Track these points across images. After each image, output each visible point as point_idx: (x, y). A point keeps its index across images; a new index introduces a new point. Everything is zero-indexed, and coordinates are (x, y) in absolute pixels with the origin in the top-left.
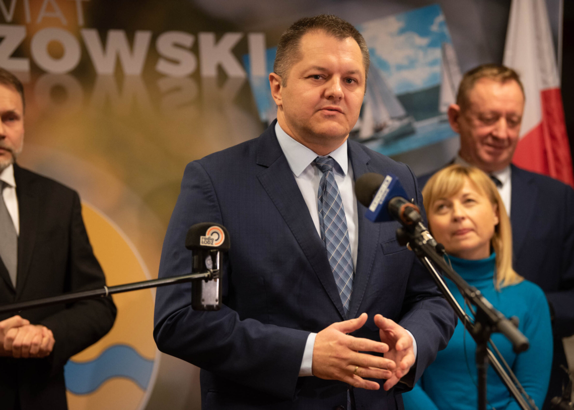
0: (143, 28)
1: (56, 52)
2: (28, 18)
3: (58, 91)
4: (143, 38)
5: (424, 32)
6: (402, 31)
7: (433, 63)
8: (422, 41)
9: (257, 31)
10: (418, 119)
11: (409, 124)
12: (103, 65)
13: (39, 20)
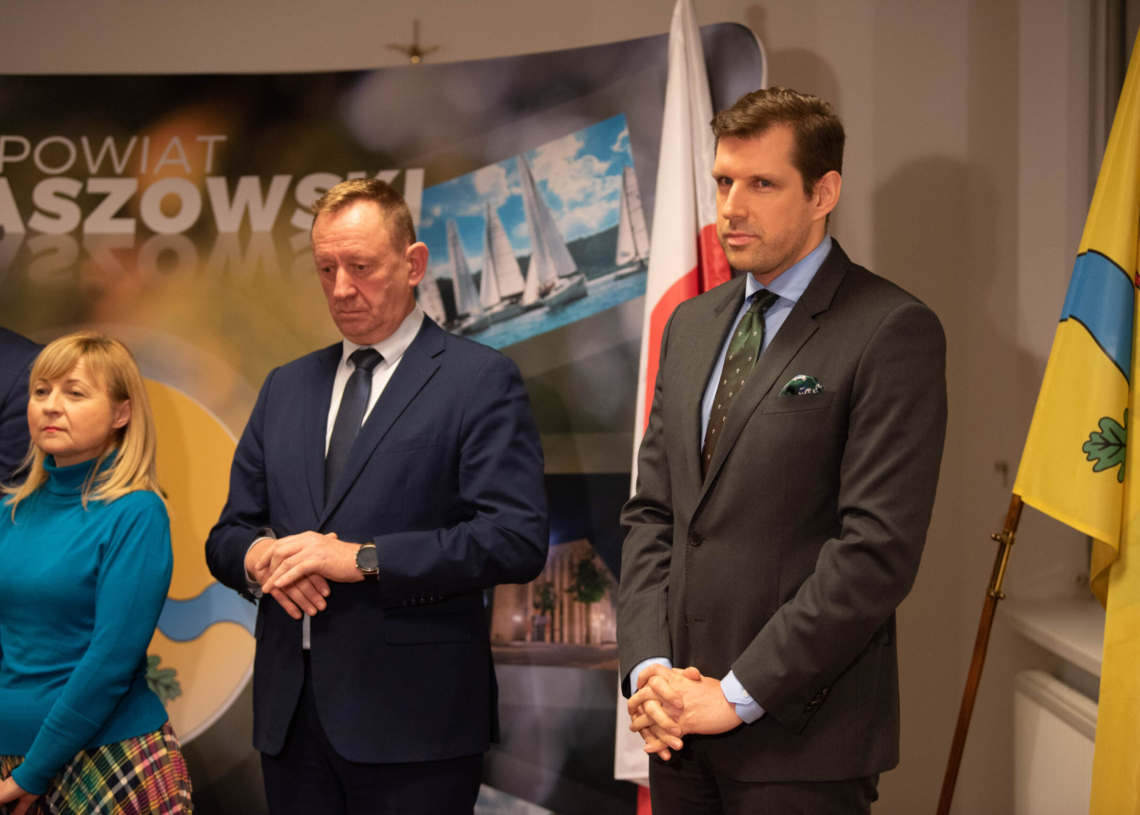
0: (283, 171)
1: (171, 208)
2: (143, 169)
3: (168, 257)
4: (280, 183)
5: (603, 156)
6: (581, 154)
7: (611, 197)
8: (601, 166)
9: (415, 166)
10: (591, 277)
11: (580, 283)
12: (227, 221)
13: (157, 170)
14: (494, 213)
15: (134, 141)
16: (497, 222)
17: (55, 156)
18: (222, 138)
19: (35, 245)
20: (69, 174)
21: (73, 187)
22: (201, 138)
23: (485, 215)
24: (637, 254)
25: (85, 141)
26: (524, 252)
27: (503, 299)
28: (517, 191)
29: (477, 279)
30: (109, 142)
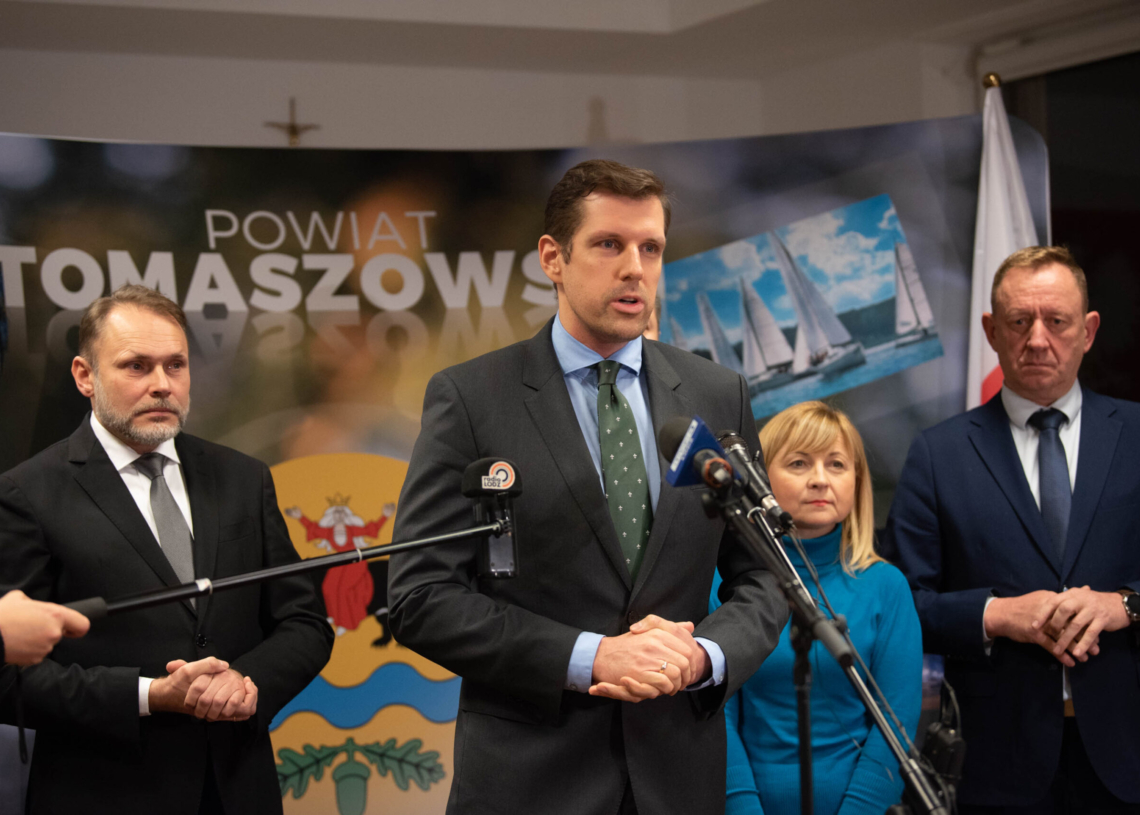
0: (505, 248)
1: (393, 285)
2: (357, 245)
3: (396, 334)
4: (504, 260)
5: (870, 231)
6: (842, 231)
7: (885, 270)
8: (871, 243)
10: (867, 345)
11: (857, 351)
12: (454, 297)
13: (371, 245)
14: (749, 286)
15: (340, 216)
16: (754, 294)
17: (265, 231)
18: (432, 214)
19: (259, 323)
20: (280, 250)
21: (289, 264)
22: (410, 214)
23: (739, 289)
24: (919, 323)
25: (291, 216)
26: (790, 323)
27: (769, 368)
28: (773, 266)
29: (738, 350)
30: (316, 217)
